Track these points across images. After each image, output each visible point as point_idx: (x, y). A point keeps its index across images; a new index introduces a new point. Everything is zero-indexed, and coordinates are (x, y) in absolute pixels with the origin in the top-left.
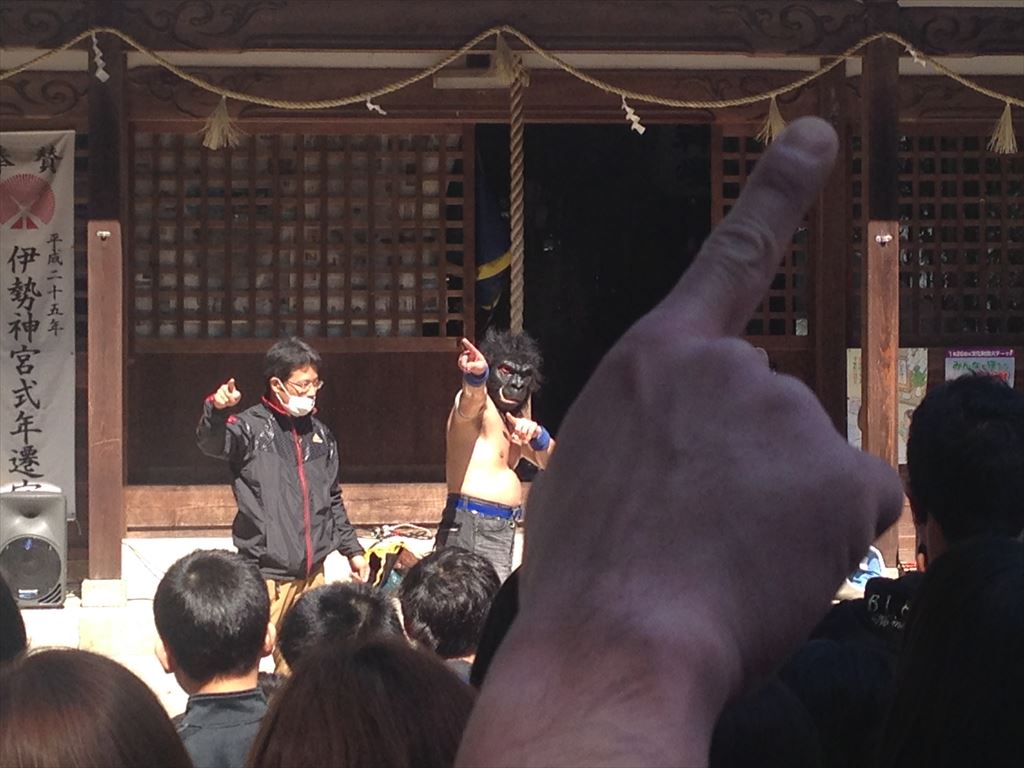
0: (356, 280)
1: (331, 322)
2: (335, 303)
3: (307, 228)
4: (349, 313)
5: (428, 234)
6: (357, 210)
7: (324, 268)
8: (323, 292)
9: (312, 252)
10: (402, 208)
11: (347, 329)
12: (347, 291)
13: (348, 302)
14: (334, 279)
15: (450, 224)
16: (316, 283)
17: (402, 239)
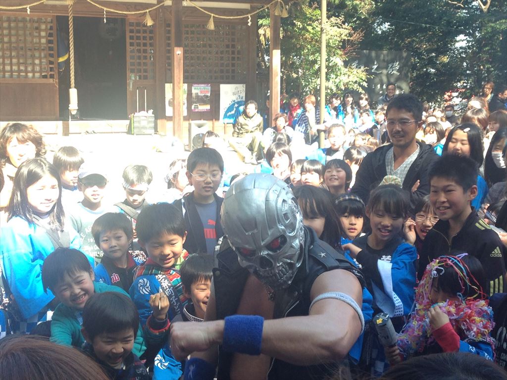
0: (21, 61)
1: (14, 74)
2: (15, 68)
3: (5, 45)
4: (19, 71)
5: (42, 48)
6: (20, 40)
7: (11, 58)
8: (11, 64)
9: (7, 52)
10: (34, 40)
11: (19, 76)
12: (19, 64)
13: (19, 67)
14: (14, 61)
15: (50, 45)
16: (9, 62)
17: (35, 49)
